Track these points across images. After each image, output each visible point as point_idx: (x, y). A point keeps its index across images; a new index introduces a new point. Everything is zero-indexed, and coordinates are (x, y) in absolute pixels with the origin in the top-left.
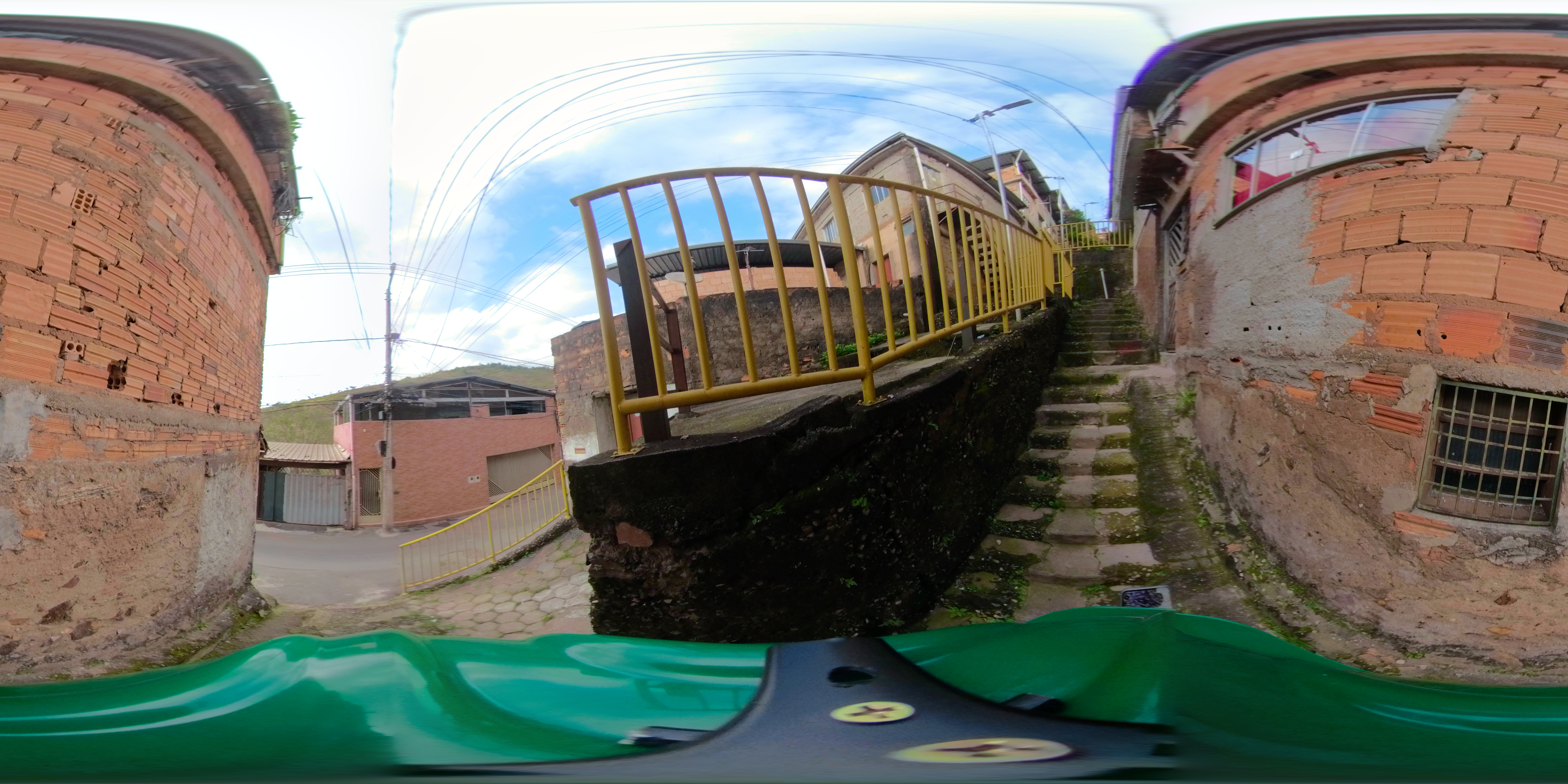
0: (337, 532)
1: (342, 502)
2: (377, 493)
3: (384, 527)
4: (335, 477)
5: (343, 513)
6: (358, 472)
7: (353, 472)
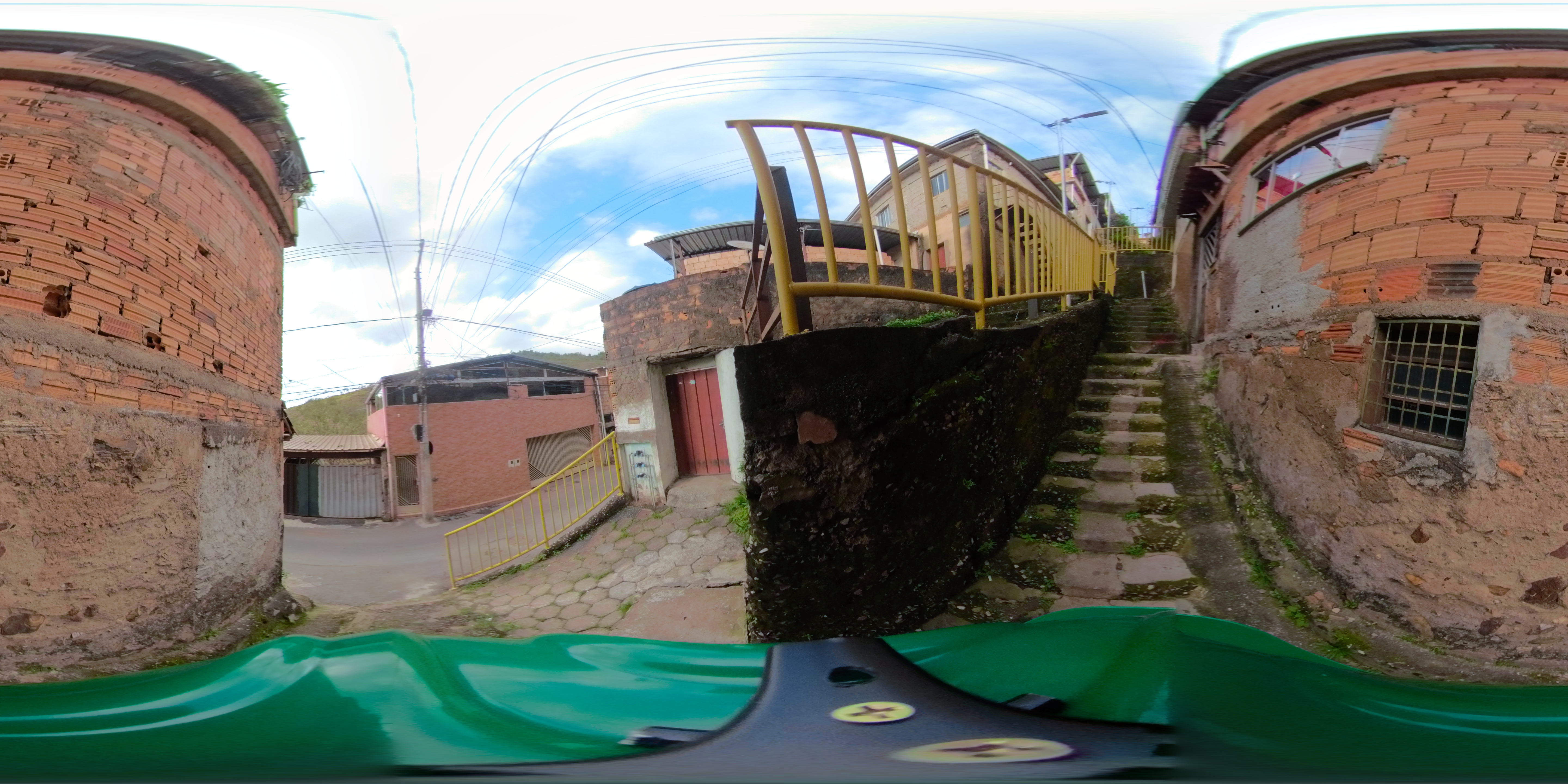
0: (375, 525)
1: (379, 492)
2: (415, 482)
3: (424, 516)
4: (370, 466)
5: (381, 505)
6: (394, 459)
7: (389, 461)
